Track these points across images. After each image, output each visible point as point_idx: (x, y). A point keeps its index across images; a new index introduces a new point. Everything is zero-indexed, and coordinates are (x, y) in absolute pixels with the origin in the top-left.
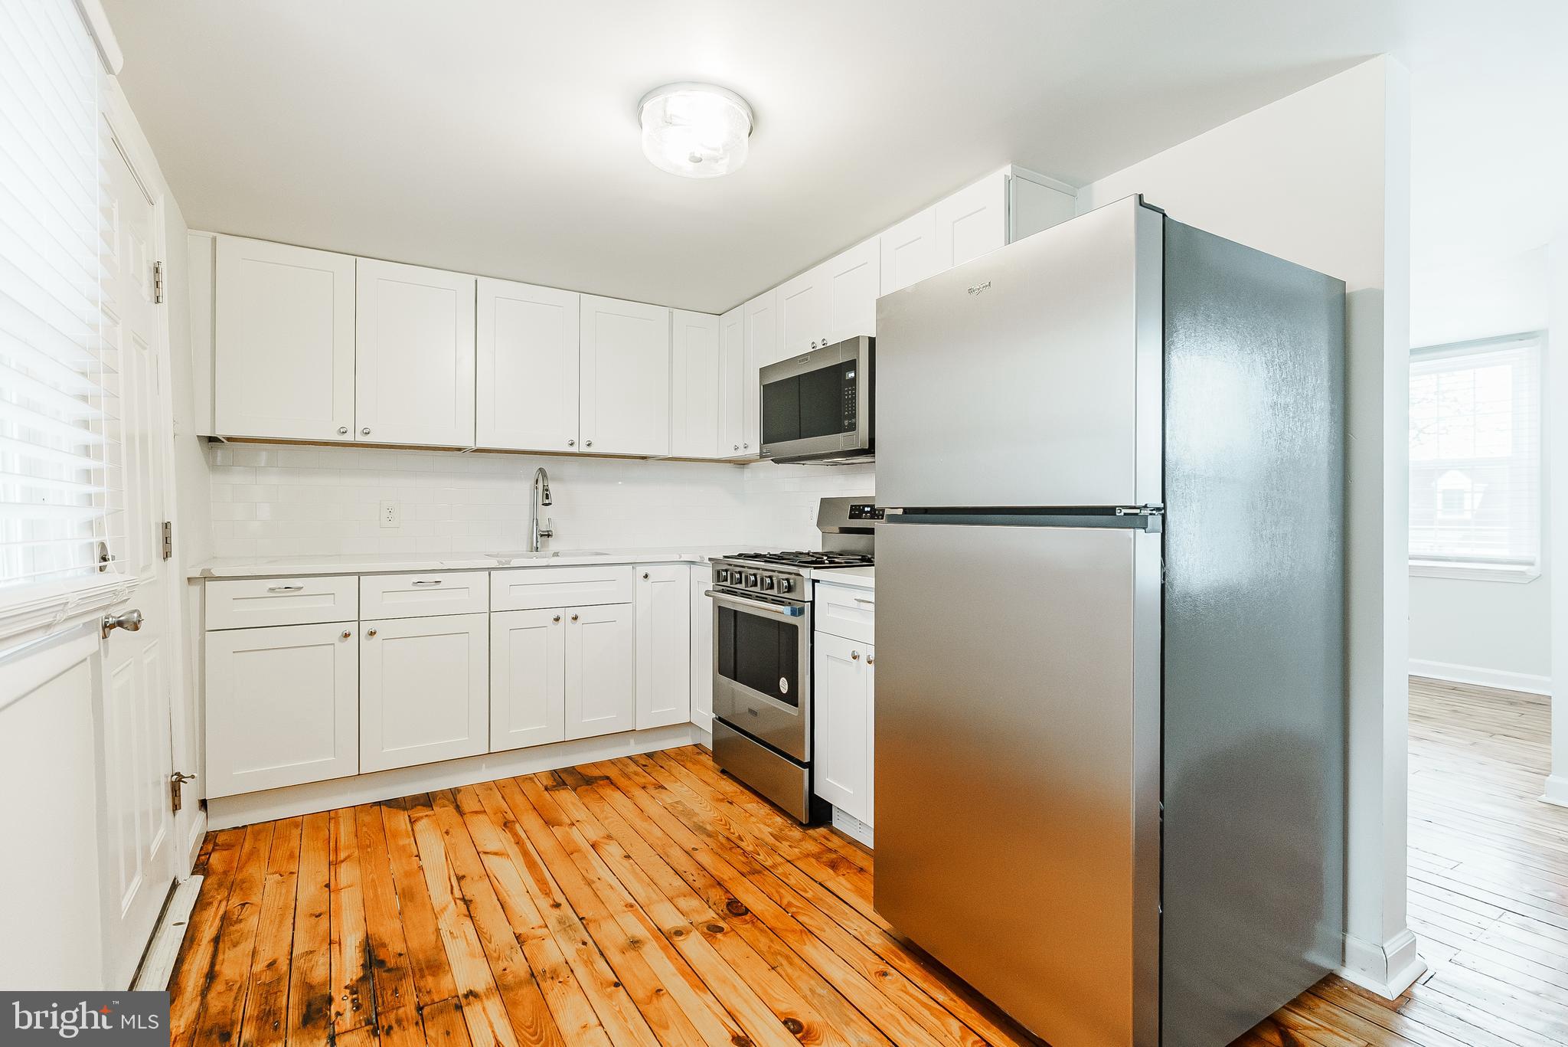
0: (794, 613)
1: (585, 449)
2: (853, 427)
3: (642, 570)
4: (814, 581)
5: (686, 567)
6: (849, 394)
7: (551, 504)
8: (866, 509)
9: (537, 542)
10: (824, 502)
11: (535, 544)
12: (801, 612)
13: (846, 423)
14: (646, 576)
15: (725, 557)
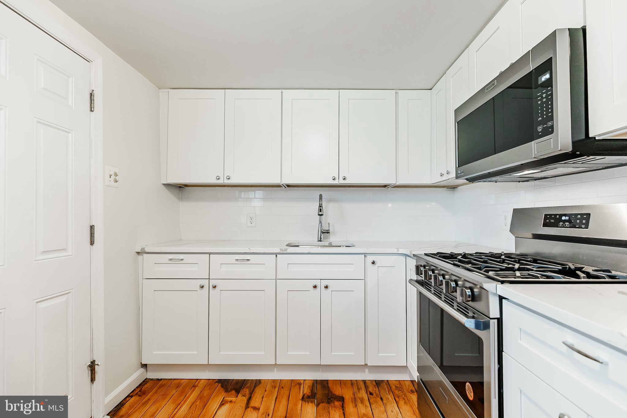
0: (477, 326)
1: (342, 182)
2: (549, 131)
3: (370, 259)
4: (501, 298)
5: (403, 258)
6: (541, 100)
7: (323, 215)
8: (564, 218)
9: (321, 235)
10: (516, 212)
11: (320, 237)
12: (486, 326)
13: (540, 129)
14: (373, 263)
15: (426, 254)
